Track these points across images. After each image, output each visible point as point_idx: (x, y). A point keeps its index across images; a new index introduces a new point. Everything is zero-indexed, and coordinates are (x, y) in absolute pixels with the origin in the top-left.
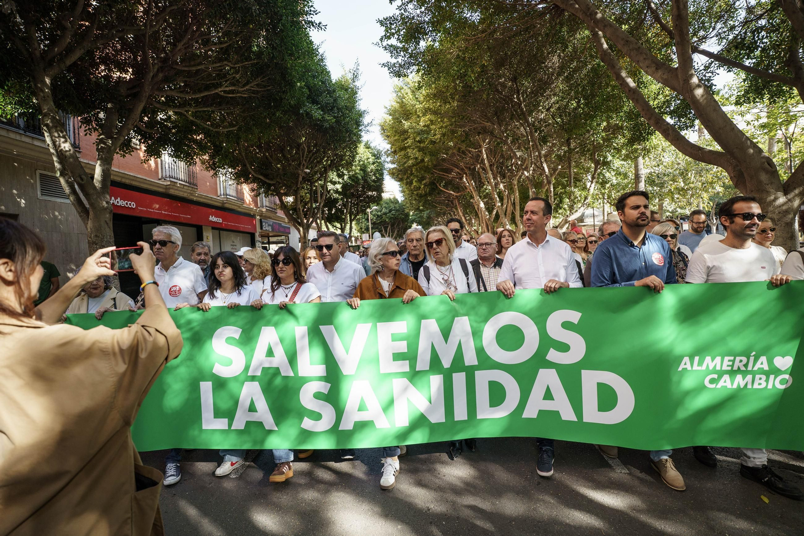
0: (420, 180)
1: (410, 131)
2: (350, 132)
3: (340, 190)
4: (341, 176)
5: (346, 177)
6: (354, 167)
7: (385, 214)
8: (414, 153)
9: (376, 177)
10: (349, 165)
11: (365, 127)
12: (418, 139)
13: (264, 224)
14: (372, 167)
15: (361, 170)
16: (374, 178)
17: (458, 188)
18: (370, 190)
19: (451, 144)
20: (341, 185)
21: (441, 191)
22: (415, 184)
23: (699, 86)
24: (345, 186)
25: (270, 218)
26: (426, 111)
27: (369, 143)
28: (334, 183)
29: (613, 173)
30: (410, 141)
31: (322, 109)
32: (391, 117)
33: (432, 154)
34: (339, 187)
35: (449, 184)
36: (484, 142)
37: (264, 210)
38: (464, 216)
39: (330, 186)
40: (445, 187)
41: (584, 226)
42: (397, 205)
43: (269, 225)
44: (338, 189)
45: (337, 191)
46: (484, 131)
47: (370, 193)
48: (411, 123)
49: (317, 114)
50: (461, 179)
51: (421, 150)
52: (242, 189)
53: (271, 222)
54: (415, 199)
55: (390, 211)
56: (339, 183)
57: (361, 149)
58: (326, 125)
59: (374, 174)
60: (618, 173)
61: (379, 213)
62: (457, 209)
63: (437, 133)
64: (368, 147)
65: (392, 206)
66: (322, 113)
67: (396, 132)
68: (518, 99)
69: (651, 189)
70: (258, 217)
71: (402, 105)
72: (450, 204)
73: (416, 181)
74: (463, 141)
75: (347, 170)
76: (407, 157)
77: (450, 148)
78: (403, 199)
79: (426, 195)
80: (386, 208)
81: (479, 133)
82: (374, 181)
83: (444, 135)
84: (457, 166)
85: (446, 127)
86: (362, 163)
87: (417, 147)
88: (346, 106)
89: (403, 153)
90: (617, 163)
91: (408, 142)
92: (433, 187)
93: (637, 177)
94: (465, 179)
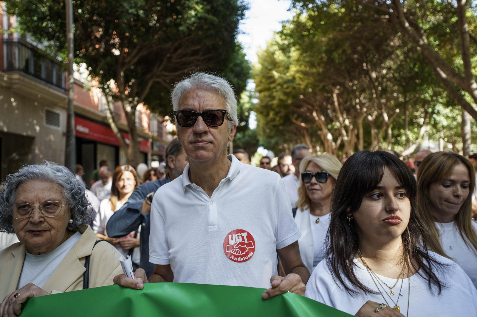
0: (276, 114)
13: (154, 145)
21: (293, 122)
29: (443, 117)
35: (301, 117)
36: (335, 88)
37: (155, 134)
40: (298, 119)
50: (311, 114)
54: (269, 128)
60: (449, 117)
68: (367, 66)
70: (151, 140)
79: (279, 125)
92: (286, 120)
93: (464, 122)
94: (315, 114)
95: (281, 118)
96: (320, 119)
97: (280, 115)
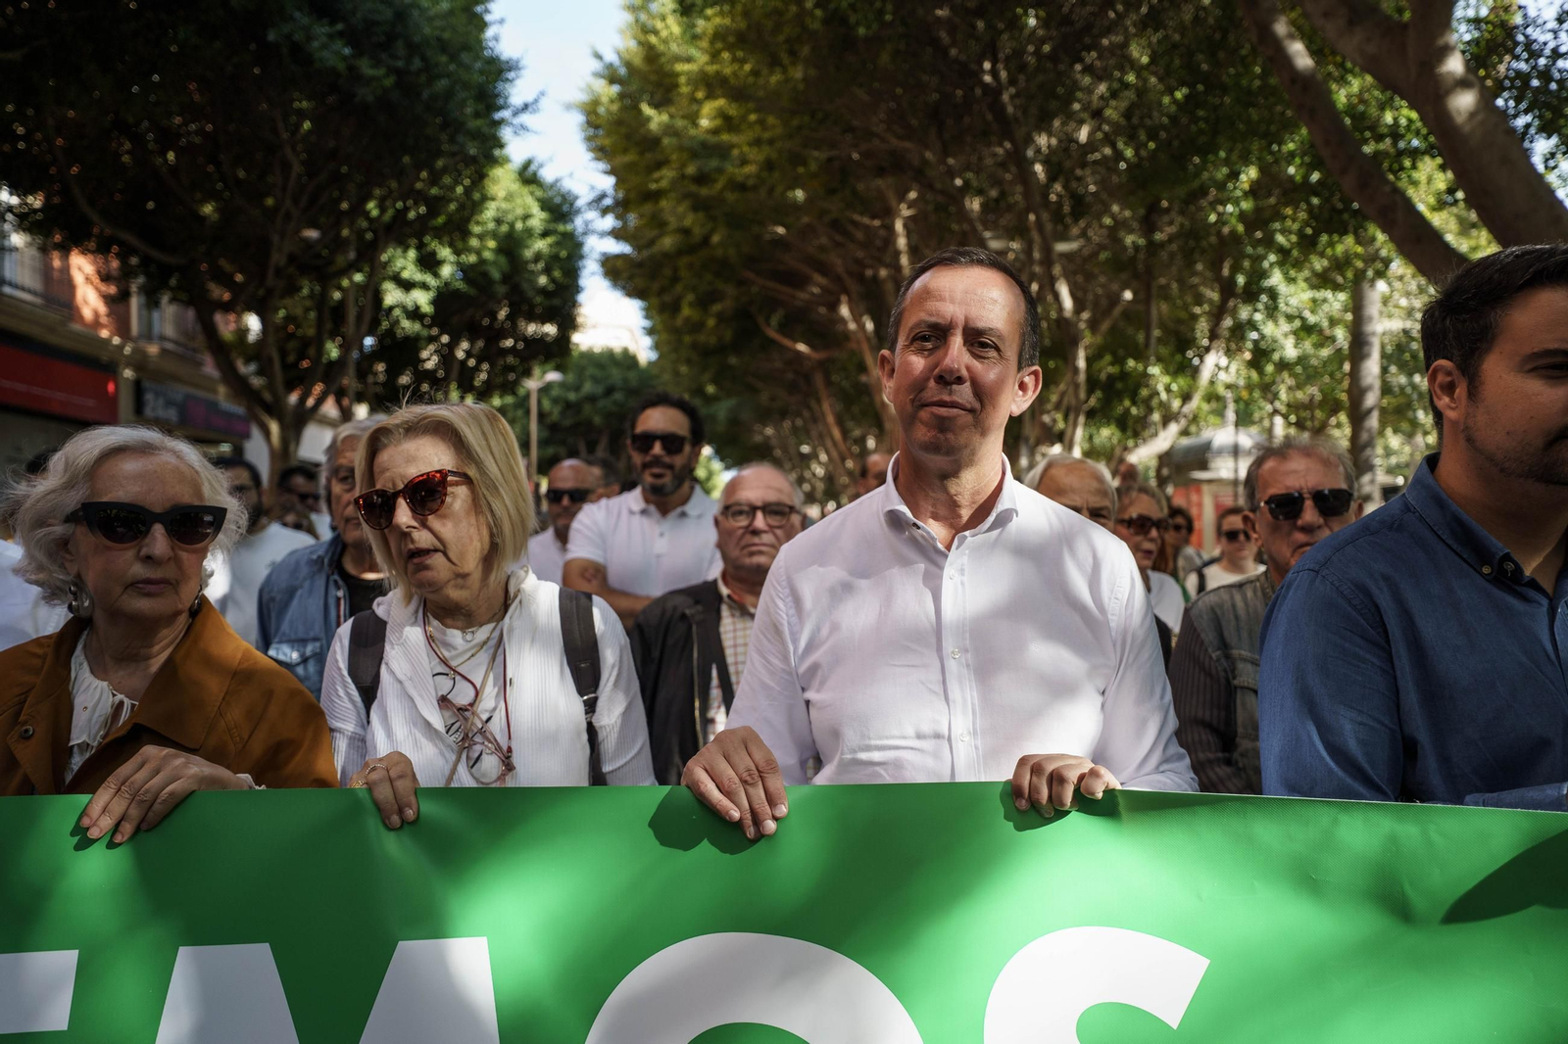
0: (704, 302)
1: (666, 141)
2: (453, 127)
3: (427, 308)
4: (429, 263)
5: (446, 271)
6: (474, 242)
7: (592, 399)
8: (676, 212)
9: (553, 280)
10: (457, 231)
11: (516, 114)
12: (691, 170)
13: (149, 397)
14: (541, 245)
15: (499, 251)
16: (543, 280)
17: (826, 334)
18: (531, 317)
19: (799, 194)
20: (431, 295)
21: (773, 341)
22: (686, 311)
23: (1463, 84)
24: (445, 298)
25: (175, 378)
26: (713, 85)
27: (533, 167)
28: (407, 286)
29: (1285, 327)
30: (667, 175)
31: (351, 37)
32: (615, 89)
33: (735, 221)
34: (422, 299)
35: (798, 322)
36: (902, 197)
37: (153, 349)
38: (840, 422)
39: (392, 296)
40: (785, 328)
41: (1210, 481)
42: (632, 375)
43: (169, 403)
44: (417, 307)
45: (415, 314)
46: (896, 166)
47: (532, 329)
48: (671, 116)
49: (331, 51)
50: (834, 306)
51: (699, 205)
52: (66, 270)
53: (179, 391)
54: (689, 361)
55: (610, 391)
56: (425, 286)
57: (502, 182)
58: (365, 94)
59: (547, 271)
60: (1306, 330)
61: (572, 396)
62: (819, 401)
63: (747, 160)
64: (528, 176)
65: (616, 375)
66: (347, 51)
67: (628, 137)
68: (994, 73)
69: (1403, 380)
70: (128, 373)
71: (651, 55)
72: (800, 382)
73: (691, 304)
74: (831, 192)
75: (451, 245)
76: (658, 223)
77: (795, 207)
78: (653, 356)
79: (721, 350)
80: (595, 380)
81: (881, 172)
82: (543, 291)
83: (769, 165)
84: (823, 269)
85: (771, 142)
86: (504, 228)
87: (687, 196)
88: (439, 39)
89: (648, 208)
90: (1295, 295)
91: (661, 178)
92: (745, 328)
93: (1359, 344)
94: (844, 311)
95: (721, 318)
96: (862, 327)
97: (717, 308)
